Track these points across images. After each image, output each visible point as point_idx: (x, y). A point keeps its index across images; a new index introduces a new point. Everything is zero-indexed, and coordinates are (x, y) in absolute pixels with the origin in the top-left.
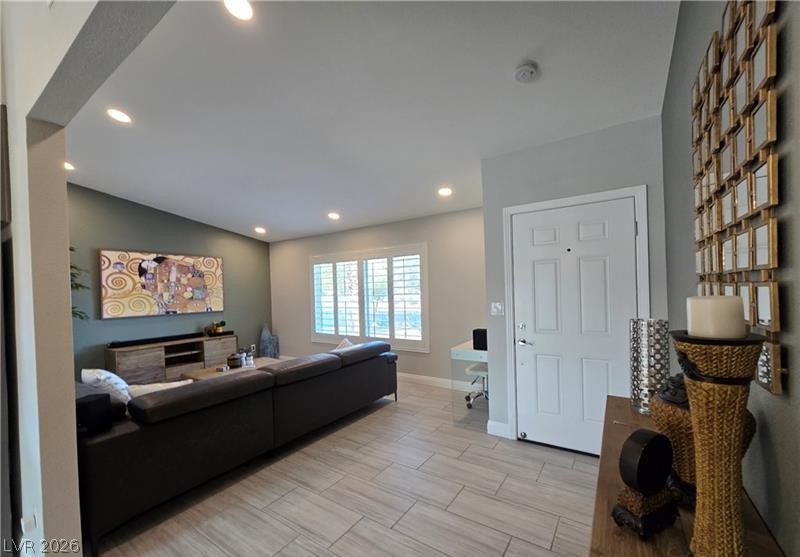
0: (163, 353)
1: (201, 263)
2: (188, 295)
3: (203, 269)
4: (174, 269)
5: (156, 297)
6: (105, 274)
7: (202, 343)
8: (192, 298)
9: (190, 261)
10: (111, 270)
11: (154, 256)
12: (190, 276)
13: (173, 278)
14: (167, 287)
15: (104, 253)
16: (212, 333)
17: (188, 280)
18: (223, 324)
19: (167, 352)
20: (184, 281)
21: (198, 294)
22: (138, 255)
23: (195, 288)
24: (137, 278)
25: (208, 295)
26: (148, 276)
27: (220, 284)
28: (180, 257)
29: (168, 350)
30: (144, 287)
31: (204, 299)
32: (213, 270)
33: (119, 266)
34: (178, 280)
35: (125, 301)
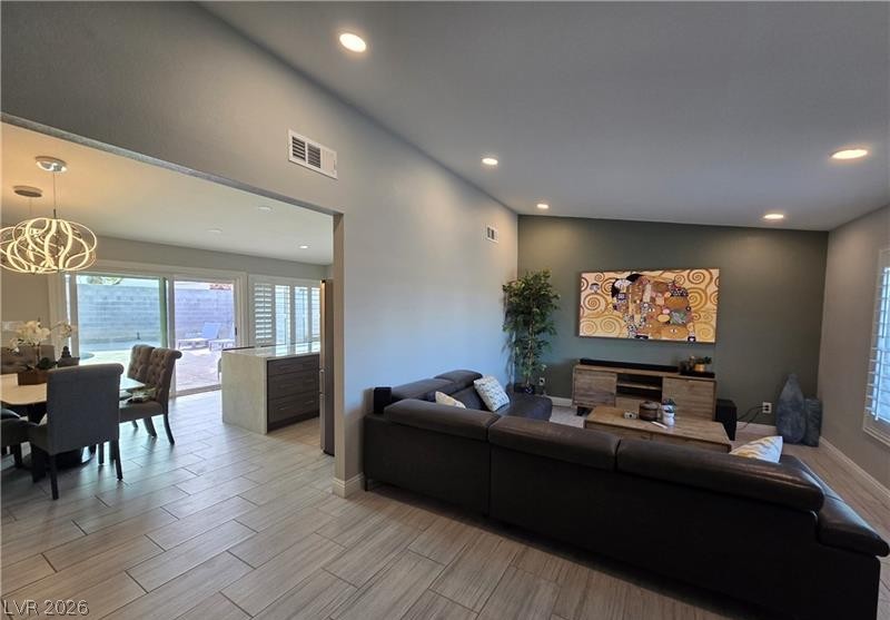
0: (615, 379)
1: (684, 278)
2: (663, 318)
3: (687, 285)
4: (649, 287)
5: (626, 318)
6: (583, 295)
7: (661, 379)
8: (669, 322)
9: (669, 276)
10: (589, 291)
11: (628, 274)
12: (668, 295)
13: (647, 298)
14: (640, 309)
15: (584, 275)
16: (686, 370)
17: (666, 299)
18: (707, 361)
19: (619, 380)
20: (660, 301)
21: (677, 317)
22: (612, 275)
23: (674, 310)
24: (609, 298)
25: (691, 320)
26: (621, 296)
27: (712, 306)
28: (658, 273)
29: (621, 377)
30: (615, 307)
31: (684, 325)
32: (703, 286)
33: (595, 287)
34: (653, 300)
35: (598, 321)
